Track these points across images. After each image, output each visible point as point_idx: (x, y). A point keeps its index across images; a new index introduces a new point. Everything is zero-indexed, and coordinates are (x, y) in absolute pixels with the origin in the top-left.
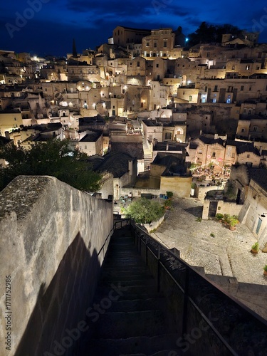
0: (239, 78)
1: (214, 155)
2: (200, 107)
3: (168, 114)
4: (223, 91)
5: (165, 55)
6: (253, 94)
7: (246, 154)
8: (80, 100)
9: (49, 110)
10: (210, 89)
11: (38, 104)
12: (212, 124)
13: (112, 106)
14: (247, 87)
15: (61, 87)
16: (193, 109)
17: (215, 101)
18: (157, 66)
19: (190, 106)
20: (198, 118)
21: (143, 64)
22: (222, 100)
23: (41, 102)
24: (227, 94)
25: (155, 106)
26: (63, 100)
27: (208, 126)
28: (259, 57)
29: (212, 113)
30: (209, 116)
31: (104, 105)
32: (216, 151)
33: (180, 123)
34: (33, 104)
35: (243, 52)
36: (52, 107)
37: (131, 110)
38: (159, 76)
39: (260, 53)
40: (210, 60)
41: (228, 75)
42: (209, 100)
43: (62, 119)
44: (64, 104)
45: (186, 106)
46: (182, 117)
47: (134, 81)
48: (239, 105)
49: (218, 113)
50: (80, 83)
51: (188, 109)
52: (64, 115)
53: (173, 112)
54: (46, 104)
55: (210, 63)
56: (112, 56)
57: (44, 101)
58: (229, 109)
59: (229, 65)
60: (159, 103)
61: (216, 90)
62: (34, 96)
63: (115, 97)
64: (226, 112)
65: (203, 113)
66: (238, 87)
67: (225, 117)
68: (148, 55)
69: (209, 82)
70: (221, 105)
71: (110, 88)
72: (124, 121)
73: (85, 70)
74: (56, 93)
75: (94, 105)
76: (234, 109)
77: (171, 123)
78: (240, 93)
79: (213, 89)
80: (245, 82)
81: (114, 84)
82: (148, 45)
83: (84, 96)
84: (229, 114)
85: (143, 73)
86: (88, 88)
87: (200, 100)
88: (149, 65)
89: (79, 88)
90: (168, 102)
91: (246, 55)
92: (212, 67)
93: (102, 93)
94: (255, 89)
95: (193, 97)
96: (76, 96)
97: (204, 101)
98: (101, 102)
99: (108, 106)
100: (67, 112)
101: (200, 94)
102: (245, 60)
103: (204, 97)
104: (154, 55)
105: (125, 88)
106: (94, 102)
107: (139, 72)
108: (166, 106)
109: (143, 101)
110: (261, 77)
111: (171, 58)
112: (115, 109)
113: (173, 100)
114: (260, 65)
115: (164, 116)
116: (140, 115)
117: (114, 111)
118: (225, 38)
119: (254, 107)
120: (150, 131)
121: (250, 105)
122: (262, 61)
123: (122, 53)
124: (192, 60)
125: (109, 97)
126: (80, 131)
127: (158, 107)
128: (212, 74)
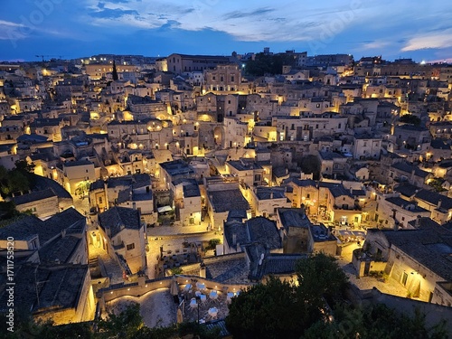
0: (313, 116)
1: (308, 196)
2: (281, 145)
3: (252, 154)
4: (300, 129)
5: (232, 89)
6: (326, 131)
7: (342, 197)
8: (151, 141)
9: (119, 155)
10: (287, 128)
11: (104, 149)
12: (293, 160)
13: (186, 145)
14: (321, 125)
15: (131, 129)
16: (273, 146)
18: (229, 102)
19: (270, 145)
20: (279, 156)
21: (214, 100)
22: (299, 138)
23: (107, 146)
24: (303, 132)
25: (231, 142)
26: (132, 142)
27: (290, 162)
28: (326, 95)
29: (293, 150)
30: (290, 154)
31: (178, 144)
32: (310, 193)
33: (267, 163)
34: (99, 150)
35: (312, 91)
36: (121, 151)
37: (205, 148)
38: (231, 112)
39: (326, 92)
40: (280, 96)
41: (302, 113)
42: (287, 138)
43: (135, 164)
44: (134, 146)
45: (267, 145)
46: (266, 156)
47: (205, 118)
48: (316, 142)
49: (297, 150)
50: (150, 123)
51: (268, 147)
52: (137, 160)
53: (256, 152)
54: (112, 147)
55: (280, 99)
56: (173, 87)
57: (110, 145)
58: (307, 146)
59: (301, 103)
60: (236, 140)
61: (293, 128)
62: (100, 141)
63: (187, 135)
64: (305, 149)
65: (283, 151)
66: (314, 125)
67: (305, 154)
68: (214, 89)
69: (282, 121)
70: (300, 142)
71: (180, 124)
72: (202, 160)
73: (152, 107)
74: (123, 135)
75: (166, 145)
76: (313, 146)
77: (256, 164)
78: (315, 131)
79: (290, 127)
80: (320, 121)
81: (185, 121)
82: (214, 78)
83: (155, 136)
84: (308, 150)
85: (214, 109)
86: (159, 128)
87: (279, 138)
88: (220, 101)
89: (150, 128)
90: (248, 140)
91: (314, 94)
92: (283, 103)
93: (174, 131)
94: (328, 127)
95: (272, 135)
96: (147, 137)
97: (282, 138)
98: (174, 141)
99: (182, 145)
100: (139, 156)
101: (278, 133)
102: (315, 99)
103: (283, 134)
104: (221, 89)
105: (197, 124)
106: (166, 141)
107: (210, 108)
108: (245, 145)
109: (216, 136)
110: (332, 115)
111: (240, 93)
112: (189, 148)
113: (252, 139)
114: (328, 103)
115: (247, 156)
116: (218, 153)
117: (188, 150)
118: (286, 69)
119: (331, 144)
120: (241, 174)
121: (327, 143)
122: (330, 100)
123: (184, 85)
124: (263, 96)
125: (183, 136)
126: (174, 184)
127: (235, 144)
128: (284, 111)
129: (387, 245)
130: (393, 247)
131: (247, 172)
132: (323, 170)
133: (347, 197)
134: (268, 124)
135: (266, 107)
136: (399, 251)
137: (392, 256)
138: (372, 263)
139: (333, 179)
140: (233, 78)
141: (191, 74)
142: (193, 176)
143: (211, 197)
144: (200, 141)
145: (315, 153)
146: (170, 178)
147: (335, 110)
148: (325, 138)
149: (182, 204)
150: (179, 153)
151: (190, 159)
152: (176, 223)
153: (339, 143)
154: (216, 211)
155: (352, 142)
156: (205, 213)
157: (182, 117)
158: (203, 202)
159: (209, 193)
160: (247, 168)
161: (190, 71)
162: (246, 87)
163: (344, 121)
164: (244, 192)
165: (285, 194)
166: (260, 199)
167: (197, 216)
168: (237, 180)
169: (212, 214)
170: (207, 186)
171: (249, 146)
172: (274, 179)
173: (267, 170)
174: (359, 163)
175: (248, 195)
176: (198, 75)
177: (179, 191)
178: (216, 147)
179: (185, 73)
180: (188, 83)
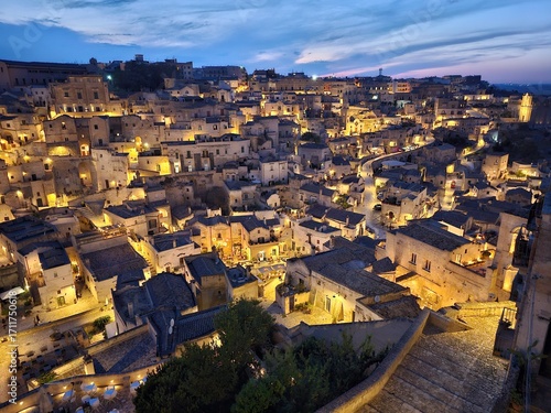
0: (211, 140)
1: (219, 236)
2: (177, 178)
3: (140, 194)
4: (198, 157)
5: (98, 110)
6: (230, 157)
7: (256, 230)
10: (182, 156)
12: (196, 196)
13: (34, 193)
14: (222, 150)
16: (168, 181)
17: (190, 170)
18: (96, 127)
19: (163, 179)
20: (177, 192)
21: (71, 125)
22: (199, 168)
24: (203, 160)
25: (107, 182)
27: (192, 198)
28: (222, 114)
29: (192, 183)
30: (190, 188)
31: (19, 194)
32: (221, 232)
33: (162, 203)
35: (205, 109)
37: (68, 194)
38: (100, 141)
39: (222, 110)
40: (166, 116)
41: (198, 137)
42: (184, 169)
45: (159, 180)
46: (159, 195)
47: (61, 151)
48: (220, 171)
49: (199, 182)
51: (162, 183)
53: (146, 191)
55: (168, 121)
58: (210, 176)
59: (195, 124)
60: (114, 178)
61: (189, 156)
63: (34, 178)
64: (207, 180)
65: (181, 185)
66: (214, 151)
67: (208, 186)
68: (70, 110)
69: (174, 148)
70: (200, 173)
71: (20, 164)
72: (65, 212)
76: (216, 176)
77: (147, 207)
78: (216, 157)
79: (185, 155)
80: (220, 146)
81: (26, 158)
82: (67, 95)
84: (211, 181)
85: (73, 138)
87: (173, 169)
88: (81, 126)
90: (131, 176)
91: (208, 112)
92: (173, 127)
93: (9, 175)
94: (231, 152)
95: (164, 167)
97: (177, 170)
98: (11, 190)
99: (28, 194)
101: (171, 163)
102: (211, 119)
103: (178, 164)
104: (81, 109)
105: (48, 161)
107: (67, 136)
108: (128, 183)
109: (83, 176)
110: (232, 137)
111: (110, 114)
112: (42, 197)
113: (138, 174)
114: (226, 124)
115: (134, 197)
116: (90, 198)
117: (39, 201)
118: (169, 82)
119: (237, 172)
120: (129, 223)
121: (232, 170)
122: (227, 119)
123: (18, 105)
124: (143, 117)
125: (25, 180)
126: (24, 252)
127: (113, 184)
128: (175, 136)
129: (307, 272)
130: (313, 273)
131: (136, 218)
132: (232, 202)
133: (261, 229)
134: (157, 153)
135: (150, 131)
136: (319, 276)
137: (314, 284)
138: (296, 297)
139: (244, 211)
140: (96, 94)
141: (27, 89)
142: (53, 236)
143: (88, 261)
144: (57, 185)
145: (221, 184)
146: (13, 245)
147: (235, 131)
148: (229, 165)
149: (41, 281)
150: (25, 206)
151: (46, 212)
152: (35, 309)
153: (244, 169)
154: (98, 279)
155: (258, 167)
156: (81, 286)
157: (21, 152)
158: (76, 271)
159: (83, 257)
160: (135, 213)
161: (25, 84)
162: (118, 106)
163: (246, 144)
164: (135, 245)
165: (192, 238)
166: (159, 251)
167: (70, 292)
168: (124, 232)
169: (92, 285)
170: (79, 248)
171: (135, 184)
172: (174, 222)
173: (164, 212)
174: (269, 190)
175: (142, 248)
176: (39, 90)
177: (33, 263)
178: (85, 190)
179: (18, 88)
180: (24, 103)
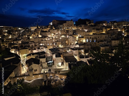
0: (97, 34)
2: (87, 43)
3: (78, 46)
4: (93, 39)
5: (71, 28)
6: (102, 39)
8: (47, 43)
9: (37, 47)
10: (89, 38)
11: (32, 45)
12: (91, 48)
13: (57, 44)
14: (100, 37)
15: (40, 39)
17: (90, 41)
19: (83, 43)
20: (86, 47)
21: (65, 31)
22: (93, 41)
23: (33, 44)
25: (71, 44)
26: (41, 43)
28: (101, 28)
30: (90, 46)
31: (55, 44)
33: (82, 49)
34: (31, 45)
35: (96, 27)
36: (37, 46)
37: (63, 45)
38: (71, 35)
39: (101, 27)
40: (86, 29)
41: (93, 34)
42: (89, 41)
43: (41, 49)
44: (41, 44)
45: (82, 43)
46: (82, 47)
47: (63, 36)
49: (92, 45)
50: (46, 38)
52: (42, 48)
54: (35, 45)
55: (86, 30)
56: (54, 28)
57: (34, 44)
59: (93, 31)
60: (72, 43)
61: (91, 38)
62: (31, 43)
63: (58, 41)
64: (95, 44)
65: (88, 45)
66: (97, 37)
67: (95, 46)
68: (66, 28)
69: (87, 36)
70: (93, 42)
71: (56, 39)
72: (62, 49)
73: (47, 33)
74: (38, 41)
75: (51, 44)
76: (97, 43)
77: (79, 49)
78: (98, 39)
79: (90, 38)
80: (99, 36)
81: (57, 37)
82: (66, 25)
83: (48, 42)
85: (66, 34)
86: (49, 39)
88: (67, 31)
89: (46, 39)
90: (76, 42)
92: (87, 31)
93: (53, 40)
94: (102, 37)
95: (84, 41)
96: (45, 42)
97: (87, 42)
98: (53, 43)
100: (43, 47)
101: (86, 40)
102: (97, 29)
103: (87, 40)
104: (68, 28)
105: (60, 38)
106: (51, 43)
107: (64, 33)
108: (75, 43)
109: (66, 42)
110: (103, 34)
111: (74, 29)
112: (58, 45)
113: (78, 42)
114: (102, 31)
115: (76, 47)
116: (67, 46)
117: (58, 46)
118: (87, 23)
119: (103, 43)
120: (74, 51)
121: (102, 42)
123: (57, 28)
124: (81, 29)
125: (56, 41)
126: (53, 54)
127: (72, 44)
128: (87, 34)
132: (101, 50)
134: (83, 37)
135: (82, 33)
140: (71, 25)
141: (59, 25)
142: (59, 52)
143: (64, 58)
144: (61, 43)
145: (98, 46)
147: (104, 32)
149: (55, 60)
150: (55, 47)
151: (59, 48)
152: (53, 66)
153: (106, 42)
154: (66, 62)
155: (110, 42)
156: (63, 64)
157: (56, 36)
158: (62, 60)
160: (76, 50)
161: (59, 24)
162: (75, 27)
163: (107, 36)
164: (75, 57)
165: (89, 57)
166: (81, 58)
167: (60, 64)
168: (73, 53)
170: (63, 55)
171: (77, 44)
172: (85, 54)
173: (83, 51)
174: (113, 48)
175: (77, 58)
176: (61, 25)
177: (54, 56)
179: (57, 25)
180: (58, 27)
